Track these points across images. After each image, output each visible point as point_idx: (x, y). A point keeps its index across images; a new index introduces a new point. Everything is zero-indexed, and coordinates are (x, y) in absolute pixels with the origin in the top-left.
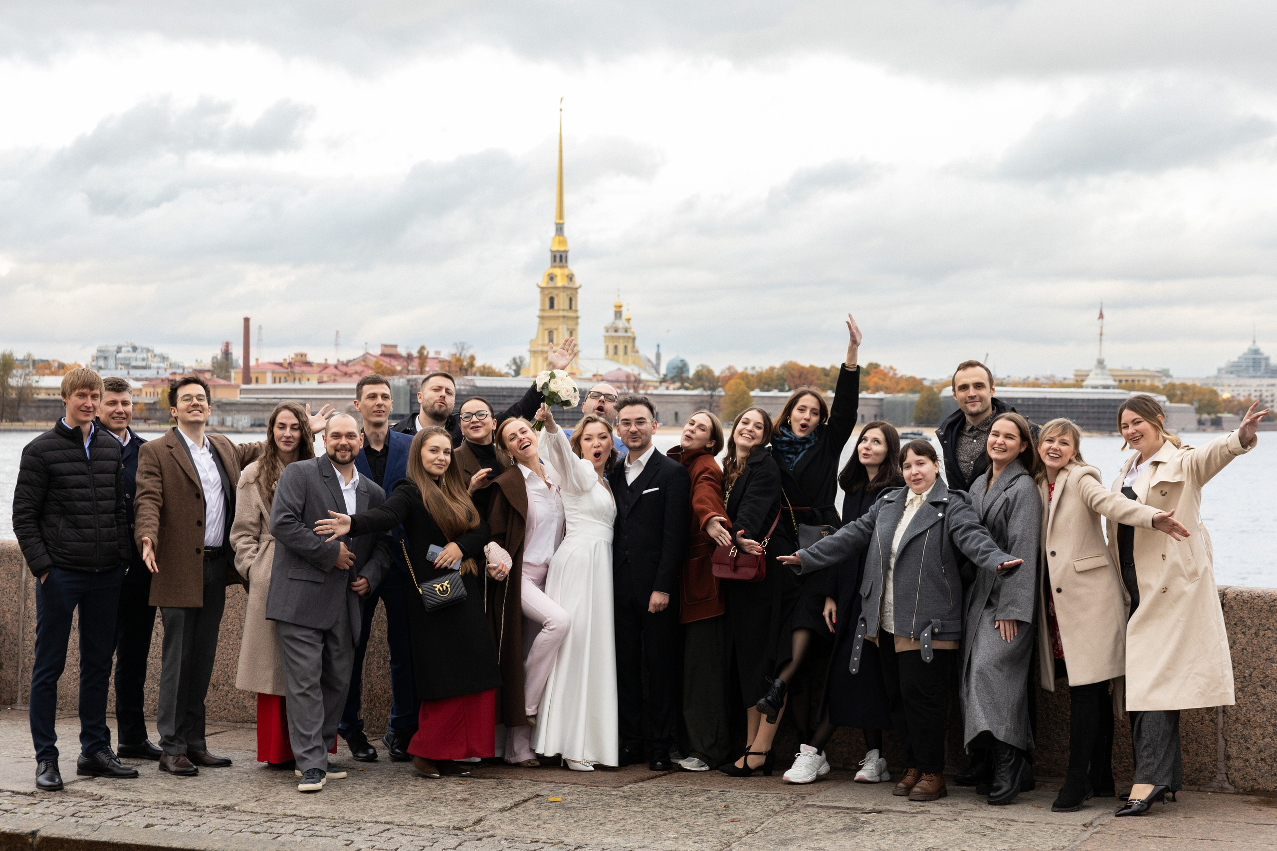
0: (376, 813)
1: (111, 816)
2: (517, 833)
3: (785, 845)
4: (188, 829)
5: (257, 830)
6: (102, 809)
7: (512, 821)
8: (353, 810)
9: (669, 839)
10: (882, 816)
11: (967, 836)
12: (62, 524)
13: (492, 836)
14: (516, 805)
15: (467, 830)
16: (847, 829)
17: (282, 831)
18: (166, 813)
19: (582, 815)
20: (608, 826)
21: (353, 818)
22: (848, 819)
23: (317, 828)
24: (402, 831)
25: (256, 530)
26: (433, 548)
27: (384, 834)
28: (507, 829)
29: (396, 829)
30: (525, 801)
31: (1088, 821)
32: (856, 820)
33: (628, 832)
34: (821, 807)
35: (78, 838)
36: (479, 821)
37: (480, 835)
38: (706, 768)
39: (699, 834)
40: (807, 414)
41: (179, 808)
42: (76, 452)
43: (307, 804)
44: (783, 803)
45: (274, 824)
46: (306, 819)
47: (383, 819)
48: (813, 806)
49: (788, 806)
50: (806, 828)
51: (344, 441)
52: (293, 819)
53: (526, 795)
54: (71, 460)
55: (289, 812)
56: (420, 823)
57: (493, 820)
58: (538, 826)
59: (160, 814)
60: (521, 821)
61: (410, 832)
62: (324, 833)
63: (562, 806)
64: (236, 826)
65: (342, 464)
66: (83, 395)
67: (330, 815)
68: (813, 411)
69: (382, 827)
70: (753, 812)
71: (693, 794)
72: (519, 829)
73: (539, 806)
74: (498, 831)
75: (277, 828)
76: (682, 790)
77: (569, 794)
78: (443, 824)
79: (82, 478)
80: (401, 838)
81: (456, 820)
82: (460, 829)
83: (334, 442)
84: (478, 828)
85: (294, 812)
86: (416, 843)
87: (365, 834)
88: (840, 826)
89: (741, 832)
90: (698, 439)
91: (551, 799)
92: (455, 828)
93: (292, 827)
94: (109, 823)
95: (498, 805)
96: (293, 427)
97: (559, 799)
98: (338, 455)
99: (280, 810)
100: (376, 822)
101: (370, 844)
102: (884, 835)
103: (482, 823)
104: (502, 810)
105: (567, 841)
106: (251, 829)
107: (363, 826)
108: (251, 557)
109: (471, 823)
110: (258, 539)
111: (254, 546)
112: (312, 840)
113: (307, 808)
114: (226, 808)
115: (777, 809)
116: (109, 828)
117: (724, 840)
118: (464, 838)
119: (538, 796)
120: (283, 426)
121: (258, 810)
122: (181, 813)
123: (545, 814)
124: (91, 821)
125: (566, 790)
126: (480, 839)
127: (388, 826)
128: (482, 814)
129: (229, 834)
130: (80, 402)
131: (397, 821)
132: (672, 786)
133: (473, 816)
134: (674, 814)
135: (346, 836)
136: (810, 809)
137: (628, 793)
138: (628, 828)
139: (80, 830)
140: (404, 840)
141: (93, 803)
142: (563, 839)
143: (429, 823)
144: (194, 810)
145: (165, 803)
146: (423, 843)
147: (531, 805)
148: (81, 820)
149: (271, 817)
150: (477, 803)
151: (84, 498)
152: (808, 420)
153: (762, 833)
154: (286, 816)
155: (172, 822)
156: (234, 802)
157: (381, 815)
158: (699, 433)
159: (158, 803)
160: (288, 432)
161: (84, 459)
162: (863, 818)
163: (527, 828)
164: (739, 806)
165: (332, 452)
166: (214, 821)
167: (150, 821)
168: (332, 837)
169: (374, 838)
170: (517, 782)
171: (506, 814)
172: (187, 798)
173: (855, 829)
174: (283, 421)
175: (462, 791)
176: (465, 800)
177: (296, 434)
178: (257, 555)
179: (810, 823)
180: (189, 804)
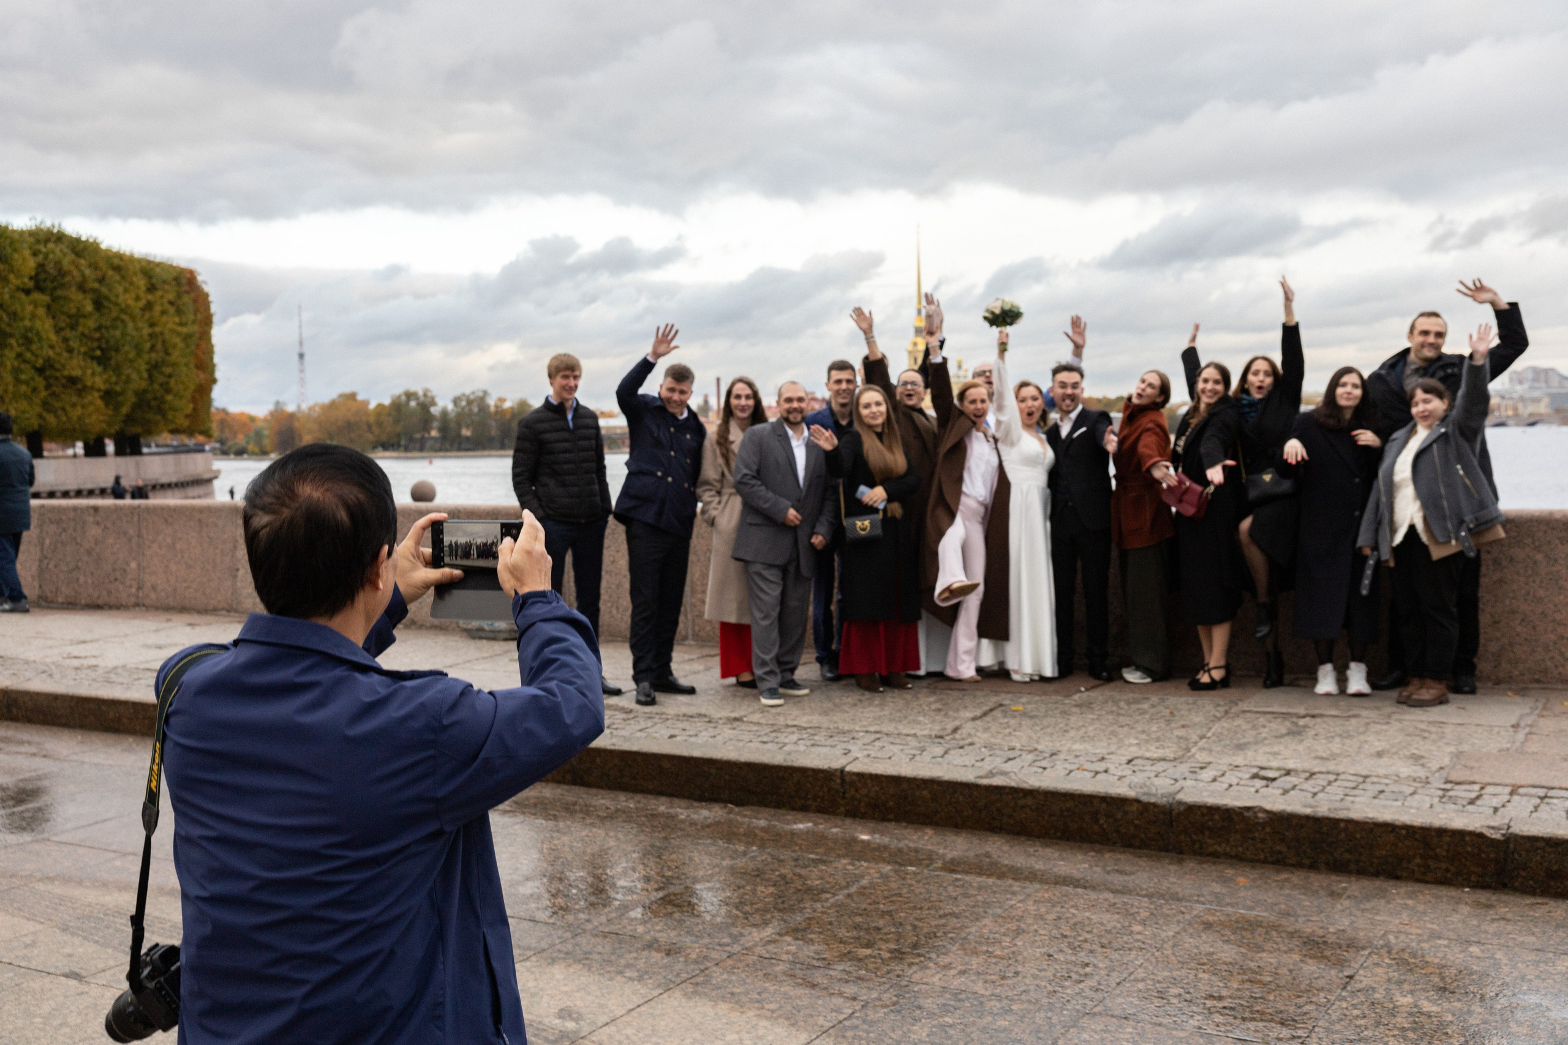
0: (865, 723)
1: (639, 728)
2: (993, 740)
3: (1242, 749)
4: (705, 739)
5: (765, 739)
6: (632, 722)
7: (986, 730)
8: (845, 721)
9: (1131, 745)
10: (1318, 720)
11: (1408, 738)
12: (552, 483)
13: (972, 744)
14: (985, 714)
15: (948, 738)
16: (1290, 733)
17: (787, 741)
18: (686, 725)
19: (1045, 723)
20: (1072, 733)
21: (846, 728)
22: (1288, 724)
23: (816, 738)
24: (891, 740)
25: (718, 485)
26: (863, 489)
27: (877, 743)
28: (981, 737)
29: (885, 738)
30: (991, 710)
31: (1514, 721)
32: (1296, 724)
33: (1092, 739)
34: (1257, 712)
35: (612, 748)
36: (955, 730)
37: (962, 743)
38: (1148, 680)
39: (1158, 739)
40: (1261, 377)
41: (696, 720)
42: (559, 424)
43: (804, 715)
44: (1222, 709)
45: (779, 735)
46: (805, 729)
47: (872, 729)
48: (1250, 711)
49: (1226, 712)
50: (1254, 733)
51: (795, 405)
52: (795, 729)
53: (991, 705)
54: (557, 430)
55: (790, 723)
56: (905, 731)
57: (968, 727)
58: (1010, 734)
59: (681, 725)
60: (994, 729)
61: (898, 741)
62: (823, 743)
63: (1024, 714)
64: (746, 737)
65: (794, 425)
66: (566, 377)
67: (825, 725)
68: (1267, 374)
69: (873, 736)
70: (1198, 718)
71: (1136, 701)
72: (993, 736)
73: (1005, 714)
74: (975, 739)
75: (782, 738)
76: (1125, 697)
77: (1028, 703)
78: (926, 732)
79: (566, 445)
80: (892, 747)
81: (936, 729)
82: (941, 737)
83: (787, 406)
84: (957, 736)
85: (795, 723)
86: (907, 751)
87: (860, 743)
88: (1284, 731)
89: (1194, 738)
90: (1148, 396)
91: (1014, 708)
92: (937, 737)
93: (794, 737)
94: (639, 734)
95: (969, 714)
96: (747, 397)
97: (1020, 708)
98: (791, 417)
99: (781, 721)
100: (867, 732)
101: (866, 753)
102: (1330, 739)
103: (960, 732)
104: (974, 719)
105: (1040, 747)
106: (760, 739)
107: (856, 735)
108: (716, 509)
109: (949, 731)
110: (719, 493)
111: (717, 499)
112: (813, 749)
113: (805, 719)
114: (736, 719)
115: (1218, 715)
116: (638, 739)
117: (1183, 745)
118: (948, 746)
119: (1001, 705)
120: (738, 397)
121: (763, 721)
122: (699, 724)
123: (1013, 722)
124: (623, 733)
125: (1024, 700)
126: (962, 747)
127: (878, 736)
128: (957, 723)
129: (741, 744)
130: (564, 382)
131: (885, 729)
132: (1116, 695)
133: (950, 727)
134: (1127, 720)
135: (844, 746)
136: (1248, 715)
137: (1080, 702)
138: (1091, 734)
139: (614, 740)
140: (896, 749)
141: (625, 716)
142: (1036, 746)
143: (913, 732)
144: (710, 722)
145: (684, 715)
146: (914, 752)
147: (997, 713)
148: (615, 732)
149: (775, 728)
150: (951, 713)
151: (567, 462)
152: (1262, 381)
153: (1214, 738)
154: (787, 726)
155: (691, 733)
156: (742, 713)
157: (870, 725)
158: (1149, 391)
159: (678, 716)
160: (743, 402)
161: (567, 429)
162: (1302, 722)
163: (1000, 736)
164: (1183, 712)
165: (785, 415)
166: (727, 732)
167: (673, 732)
168: (832, 746)
169: (868, 747)
170: (979, 693)
171: (978, 722)
172: (703, 711)
173: (1299, 733)
174: (739, 392)
175: (936, 702)
176: (939, 710)
177: (751, 402)
178: (720, 507)
179: (1254, 727)
180: (705, 716)
